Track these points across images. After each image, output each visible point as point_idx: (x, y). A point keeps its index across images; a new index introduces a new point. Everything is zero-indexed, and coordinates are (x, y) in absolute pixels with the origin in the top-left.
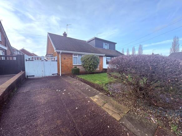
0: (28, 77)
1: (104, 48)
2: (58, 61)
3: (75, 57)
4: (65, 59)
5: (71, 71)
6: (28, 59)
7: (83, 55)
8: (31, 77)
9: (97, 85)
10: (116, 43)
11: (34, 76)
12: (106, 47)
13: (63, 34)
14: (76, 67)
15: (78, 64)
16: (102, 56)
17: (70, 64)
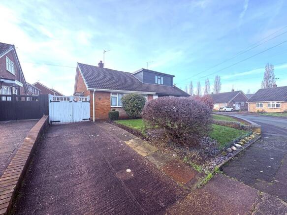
0: (53, 123)
1: (156, 83)
2: (91, 102)
3: (114, 96)
4: (100, 99)
5: (108, 116)
6: (52, 100)
7: (125, 93)
8: (56, 123)
9: (136, 130)
10: (174, 76)
11: (59, 121)
12: (159, 81)
13: (99, 64)
14: (114, 110)
15: (118, 106)
16: (153, 95)
17: (108, 106)
